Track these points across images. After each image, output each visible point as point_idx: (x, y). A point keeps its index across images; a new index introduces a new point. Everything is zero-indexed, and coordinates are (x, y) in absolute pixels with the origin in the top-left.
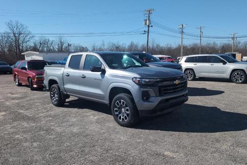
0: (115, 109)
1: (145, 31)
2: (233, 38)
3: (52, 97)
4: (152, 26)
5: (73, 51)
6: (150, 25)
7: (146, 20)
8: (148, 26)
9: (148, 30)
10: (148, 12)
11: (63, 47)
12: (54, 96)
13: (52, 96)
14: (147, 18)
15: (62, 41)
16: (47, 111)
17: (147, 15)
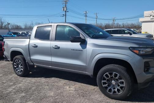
0: (103, 81)
1: (63, 15)
2: (113, 20)
3: (15, 68)
4: (68, 12)
5: (11, 28)
6: (67, 11)
7: (64, 7)
8: (66, 11)
9: (66, 14)
10: (65, 2)
11: (3, 26)
12: (17, 67)
13: (15, 66)
14: (65, 6)
15: (2, 21)
16: (14, 84)
17: (65, 4)
